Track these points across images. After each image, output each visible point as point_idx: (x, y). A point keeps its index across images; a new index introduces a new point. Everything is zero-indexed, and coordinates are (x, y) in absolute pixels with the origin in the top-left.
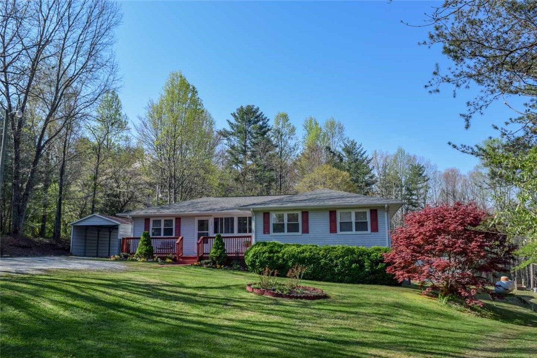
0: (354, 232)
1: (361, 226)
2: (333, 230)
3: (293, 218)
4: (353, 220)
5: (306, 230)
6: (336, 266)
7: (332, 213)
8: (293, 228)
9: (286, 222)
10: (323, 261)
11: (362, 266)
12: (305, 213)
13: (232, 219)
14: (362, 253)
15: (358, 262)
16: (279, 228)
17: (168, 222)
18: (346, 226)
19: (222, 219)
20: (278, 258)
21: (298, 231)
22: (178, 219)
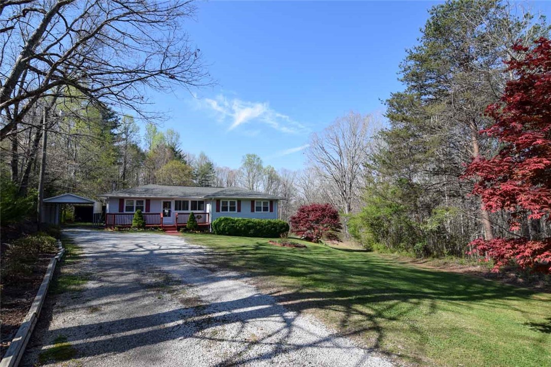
0: (262, 212)
1: (265, 209)
2: (253, 211)
3: (232, 203)
4: (262, 206)
5: (239, 210)
6: (264, 229)
7: (253, 201)
8: (233, 209)
9: (229, 205)
10: (258, 227)
11: (276, 229)
12: (239, 201)
13: (188, 202)
14: (275, 224)
15: (274, 227)
16: (225, 209)
17: (140, 201)
18: (259, 209)
19: (180, 201)
20: (237, 226)
21: (235, 211)
22: (148, 201)
